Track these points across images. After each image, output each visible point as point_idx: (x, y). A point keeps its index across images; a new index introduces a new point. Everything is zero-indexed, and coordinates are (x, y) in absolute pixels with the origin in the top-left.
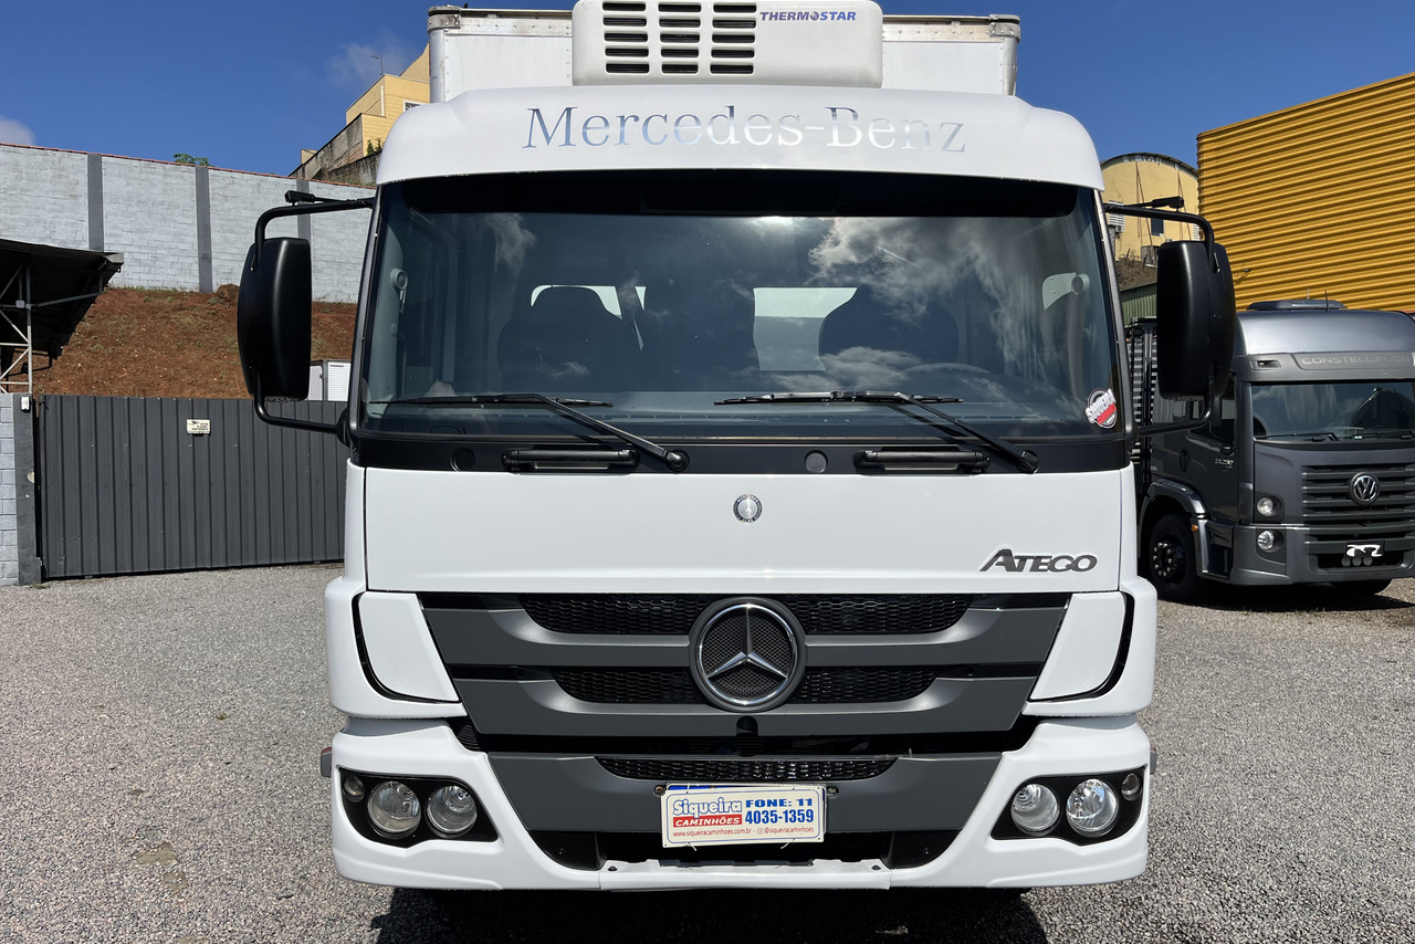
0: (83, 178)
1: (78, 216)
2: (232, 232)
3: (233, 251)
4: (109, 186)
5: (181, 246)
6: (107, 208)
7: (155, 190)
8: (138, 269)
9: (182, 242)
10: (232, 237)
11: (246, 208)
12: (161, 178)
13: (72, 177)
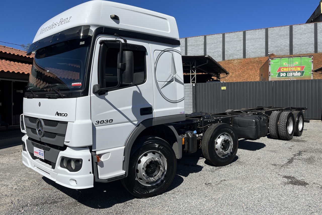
0: (242, 37)
1: (241, 45)
2: (274, 42)
3: (273, 46)
4: (247, 37)
5: (262, 47)
6: (247, 42)
7: (257, 36)
8: (253, 54)
9: (262, 46)
10: (273, 43)
11: (277, 35)
12: (258, 33)
13: (240, 37)
